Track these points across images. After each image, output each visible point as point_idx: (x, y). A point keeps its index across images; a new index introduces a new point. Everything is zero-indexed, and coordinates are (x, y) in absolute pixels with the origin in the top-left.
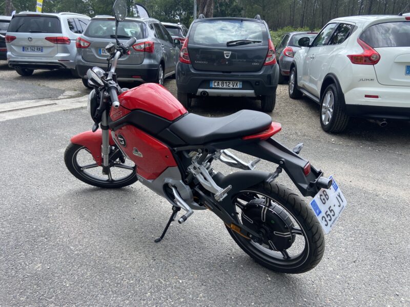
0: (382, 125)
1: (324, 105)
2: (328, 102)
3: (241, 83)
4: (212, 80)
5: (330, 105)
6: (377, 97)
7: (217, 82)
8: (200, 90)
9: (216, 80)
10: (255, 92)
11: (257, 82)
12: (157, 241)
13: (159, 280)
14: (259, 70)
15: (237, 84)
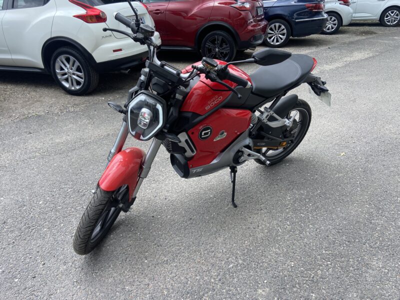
0: (128, 72)
2: (66, 68)
5: (71, 69)
6: (121, 50)
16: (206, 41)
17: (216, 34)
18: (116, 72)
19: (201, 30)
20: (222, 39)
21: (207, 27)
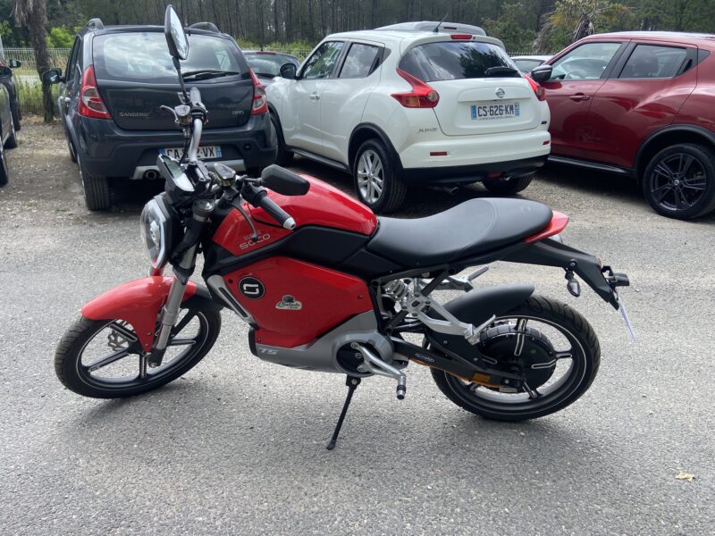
0: (453, 192)
1: (360, 172)
2: (368, 169)
3: (219, 149)
4: (163, 148)
5: (373, 173)
6: (445, 154)
7: (173, 150)
8: (142, 169)
9: (170, 147)
10: (245, 162)
11: (246, 145)
12: (331, 447)
13: (400, 500)
14: (244, 124)
15: (211, 152)
16: (658, 161)
17: (681, 150)
18: (436, 188)
19: (649, 139)
20: (694, 162)
21: (668, 133)
